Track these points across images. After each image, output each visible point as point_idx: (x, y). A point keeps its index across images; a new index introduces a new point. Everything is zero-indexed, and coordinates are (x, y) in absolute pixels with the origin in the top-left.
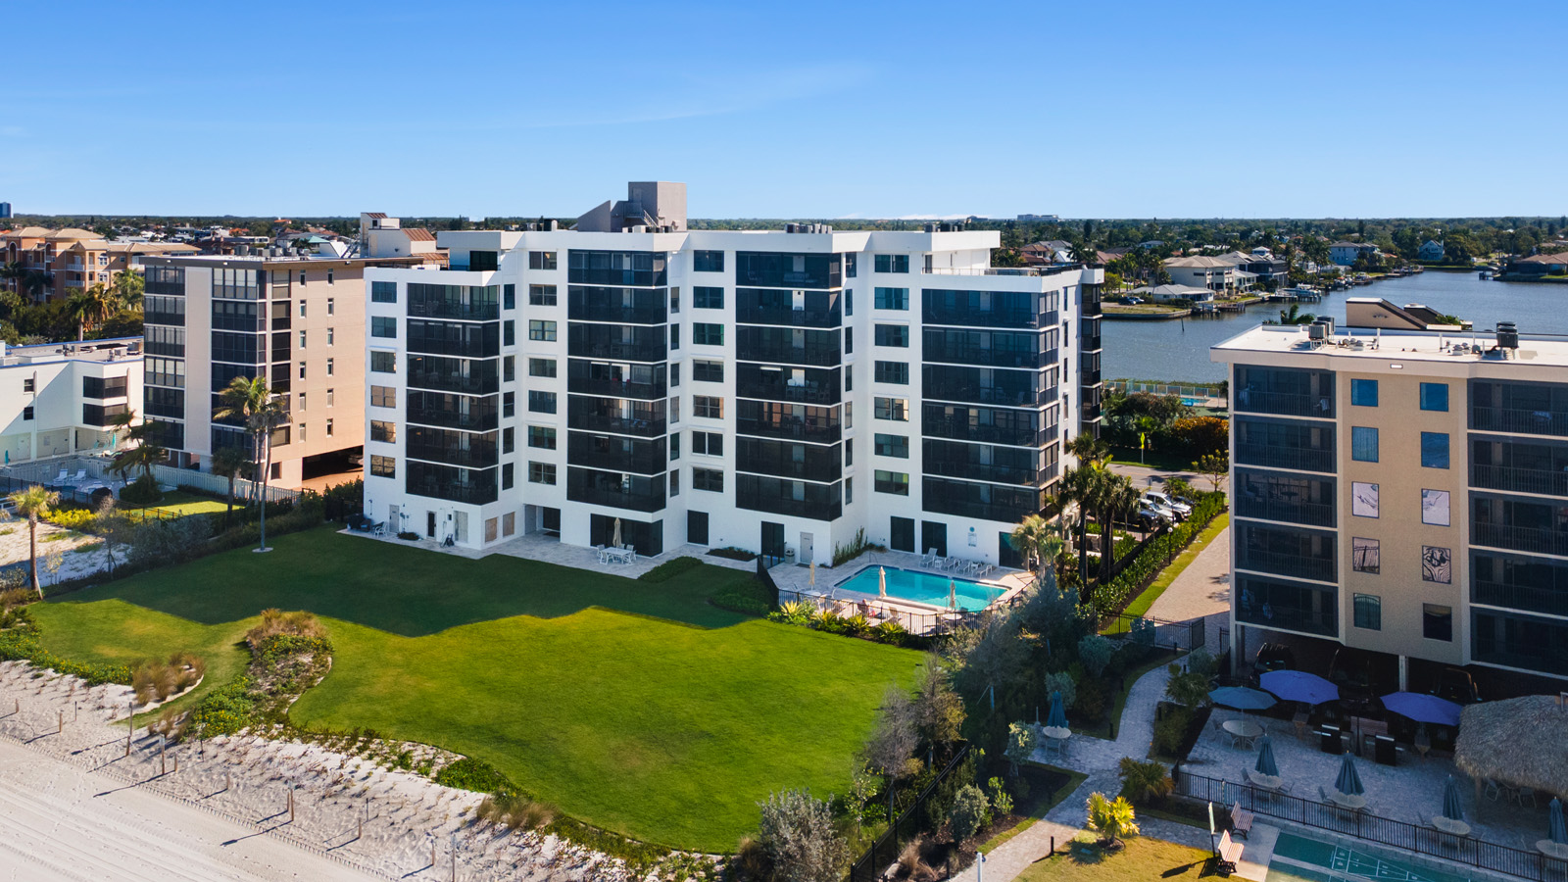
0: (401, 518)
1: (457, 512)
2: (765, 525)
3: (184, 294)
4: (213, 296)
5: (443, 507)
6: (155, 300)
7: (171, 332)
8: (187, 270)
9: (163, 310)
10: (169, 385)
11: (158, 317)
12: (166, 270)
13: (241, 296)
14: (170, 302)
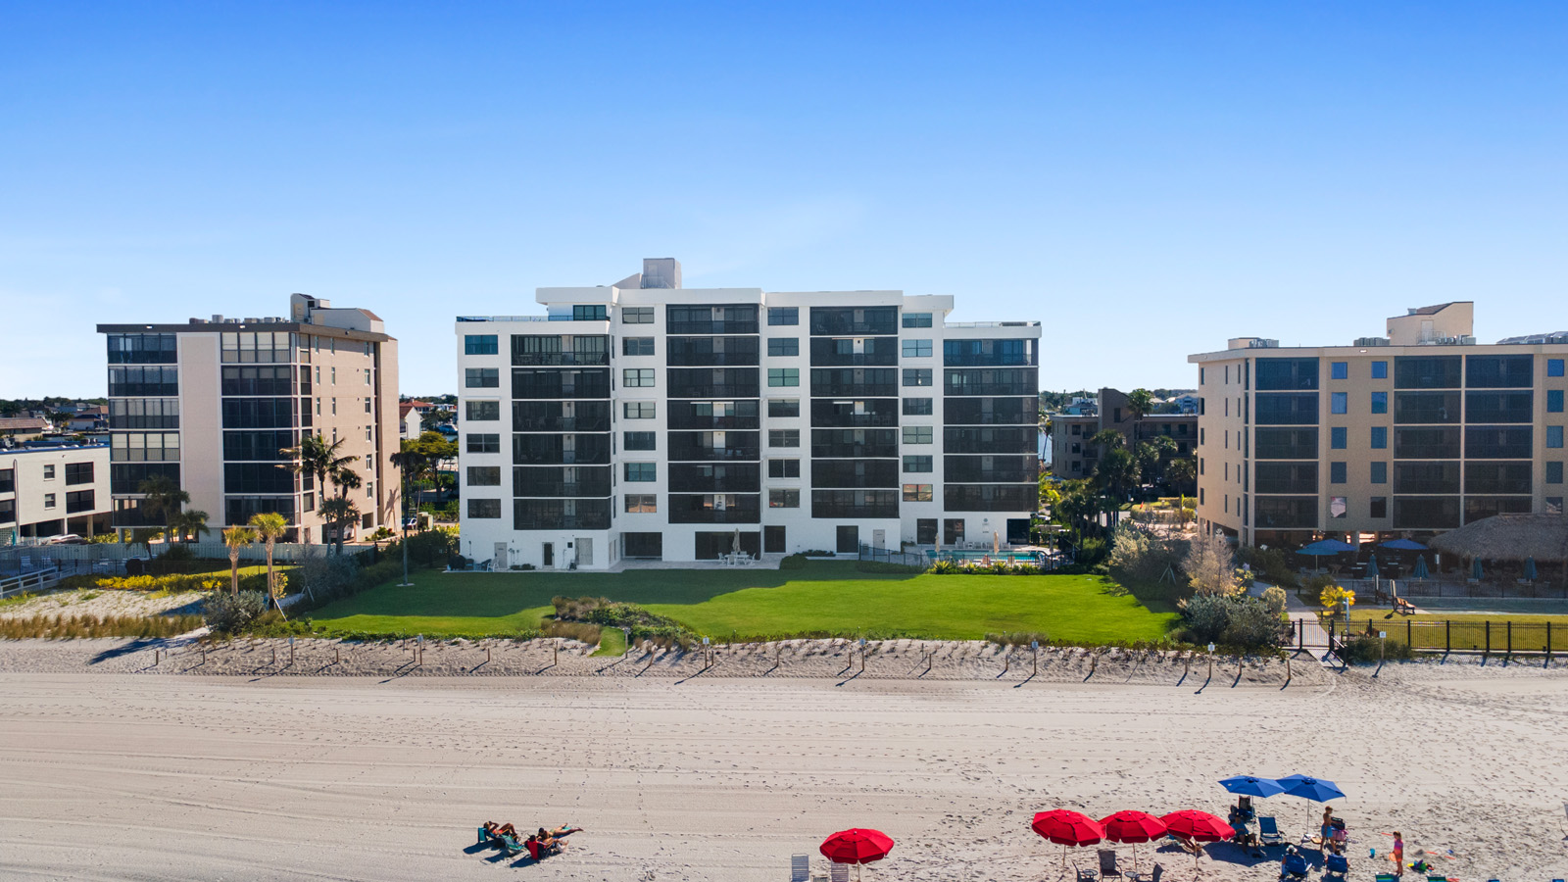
0: (509, 554)
1: (577, 539)
2: (840, 529)
3: (176, 362)
4: (222, 362)
5: (559, 538)
6: (126, 370)
7: (154, 403)
8: (180, 336)
9: (141, 380)
10: (154, 459)
11: (131, 388)
12: (142, 337)
13: (266, 360)
14: (152, 371)
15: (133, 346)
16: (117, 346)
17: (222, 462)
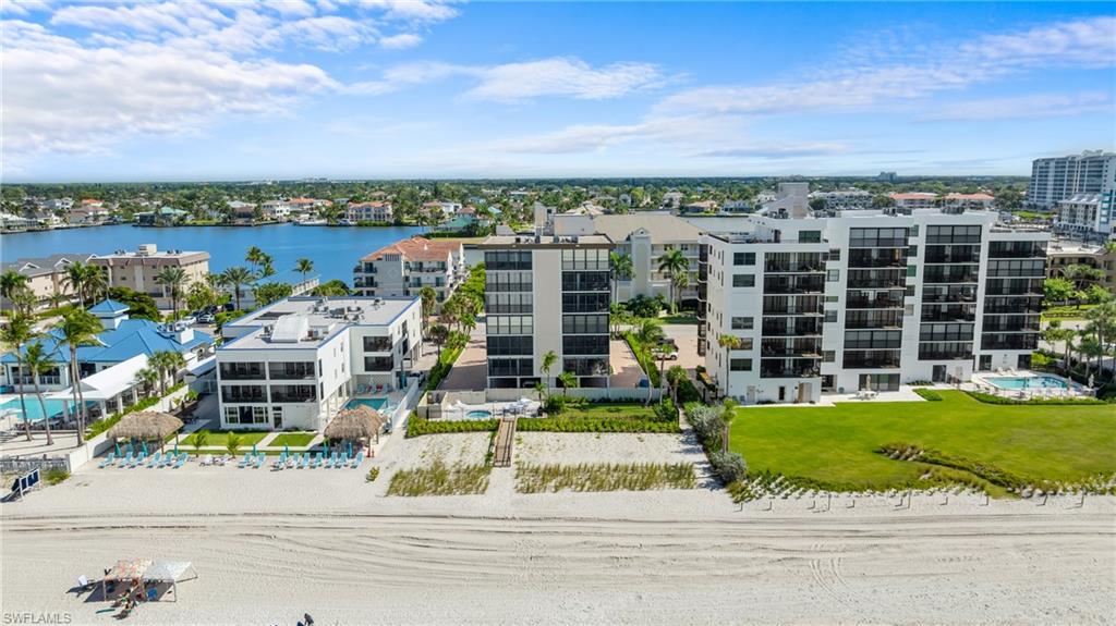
0: (756, 393)
1: (801, 384)
2: (935, 367)
3: (531, 269)
4: (562, 269)
5: (790, 383)
6: (497, 275)
7: (515, 297)
8: (534, 251)
9: (506, 281)
10: (516, 333)
11: (500, 287)
12: (508, 253)
13: (592, 268)
14: (514, 275)
15: (502, 258)
16: (492, 259)
17: (561, 335)
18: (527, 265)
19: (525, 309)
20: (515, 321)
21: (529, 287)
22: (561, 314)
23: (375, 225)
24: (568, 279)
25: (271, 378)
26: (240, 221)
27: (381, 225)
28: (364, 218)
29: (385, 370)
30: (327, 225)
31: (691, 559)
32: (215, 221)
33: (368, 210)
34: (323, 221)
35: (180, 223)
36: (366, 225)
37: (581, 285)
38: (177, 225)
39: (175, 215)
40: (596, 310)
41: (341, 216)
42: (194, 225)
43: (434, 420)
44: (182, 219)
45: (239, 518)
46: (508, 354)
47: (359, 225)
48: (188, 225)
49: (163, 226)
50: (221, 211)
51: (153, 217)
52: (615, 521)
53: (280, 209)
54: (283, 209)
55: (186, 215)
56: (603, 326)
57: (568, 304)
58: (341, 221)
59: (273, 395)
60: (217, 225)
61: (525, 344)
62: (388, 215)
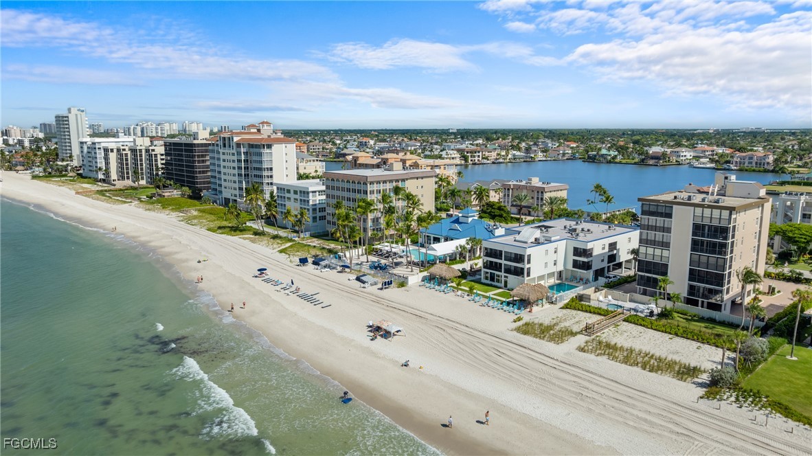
3: (672, 218)
4: (694, 221)
6: (648, 219)
7: (659, 236)
8: (674, 206)
9: (654, 224)
10: (657, 260)
11: (650, 227)
12: (658, 205)
13: (715, 223)
14: (660, 221)
15: (653, 209)
16: (646, 208)
17: (688, 267)
18: (669, 216)
19: (665, 245)
20: (658, 252)
21: (668, 230)
22: (689, 252)
23: (754, 171)
24: (698, 229)
25: (505, 260)
26: (651, 162)
27: (759, 171)
28: (746, 164)
29: (584, 270)
30: (714, 168)
31: (623, 411)
32: (637, 160)
33: (751, 158)
34: (713, 165)
35: (612, 161)
36: (746, 170)
37: (708, 234)
38: (609, 162)
39: (610, 155)
40: (715, 254)
41: (728, 162)
42: (620, 163)
43: (584, 303)
44: (615, 157)
45: (444, 320)
46: (651, 273)
47: (741, 170)
48: (616, 163)
49: (600, 162)
50: (639, 154)
51: (595, 156)
52: (609, 379)
53: (684, 154)
54: (687, 154)
55: (616, 156)
56: (721, 266)
57: (696, 246)
58: (725, 166)
59: (505, 269)
60: (635, 163)
61: (662, 269)
62: (768, 163)
